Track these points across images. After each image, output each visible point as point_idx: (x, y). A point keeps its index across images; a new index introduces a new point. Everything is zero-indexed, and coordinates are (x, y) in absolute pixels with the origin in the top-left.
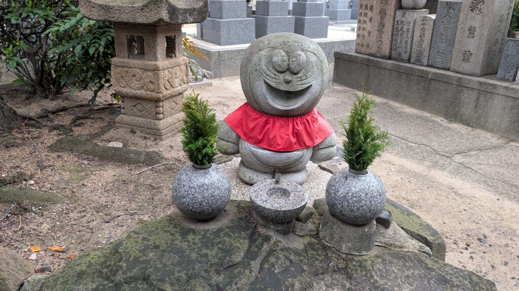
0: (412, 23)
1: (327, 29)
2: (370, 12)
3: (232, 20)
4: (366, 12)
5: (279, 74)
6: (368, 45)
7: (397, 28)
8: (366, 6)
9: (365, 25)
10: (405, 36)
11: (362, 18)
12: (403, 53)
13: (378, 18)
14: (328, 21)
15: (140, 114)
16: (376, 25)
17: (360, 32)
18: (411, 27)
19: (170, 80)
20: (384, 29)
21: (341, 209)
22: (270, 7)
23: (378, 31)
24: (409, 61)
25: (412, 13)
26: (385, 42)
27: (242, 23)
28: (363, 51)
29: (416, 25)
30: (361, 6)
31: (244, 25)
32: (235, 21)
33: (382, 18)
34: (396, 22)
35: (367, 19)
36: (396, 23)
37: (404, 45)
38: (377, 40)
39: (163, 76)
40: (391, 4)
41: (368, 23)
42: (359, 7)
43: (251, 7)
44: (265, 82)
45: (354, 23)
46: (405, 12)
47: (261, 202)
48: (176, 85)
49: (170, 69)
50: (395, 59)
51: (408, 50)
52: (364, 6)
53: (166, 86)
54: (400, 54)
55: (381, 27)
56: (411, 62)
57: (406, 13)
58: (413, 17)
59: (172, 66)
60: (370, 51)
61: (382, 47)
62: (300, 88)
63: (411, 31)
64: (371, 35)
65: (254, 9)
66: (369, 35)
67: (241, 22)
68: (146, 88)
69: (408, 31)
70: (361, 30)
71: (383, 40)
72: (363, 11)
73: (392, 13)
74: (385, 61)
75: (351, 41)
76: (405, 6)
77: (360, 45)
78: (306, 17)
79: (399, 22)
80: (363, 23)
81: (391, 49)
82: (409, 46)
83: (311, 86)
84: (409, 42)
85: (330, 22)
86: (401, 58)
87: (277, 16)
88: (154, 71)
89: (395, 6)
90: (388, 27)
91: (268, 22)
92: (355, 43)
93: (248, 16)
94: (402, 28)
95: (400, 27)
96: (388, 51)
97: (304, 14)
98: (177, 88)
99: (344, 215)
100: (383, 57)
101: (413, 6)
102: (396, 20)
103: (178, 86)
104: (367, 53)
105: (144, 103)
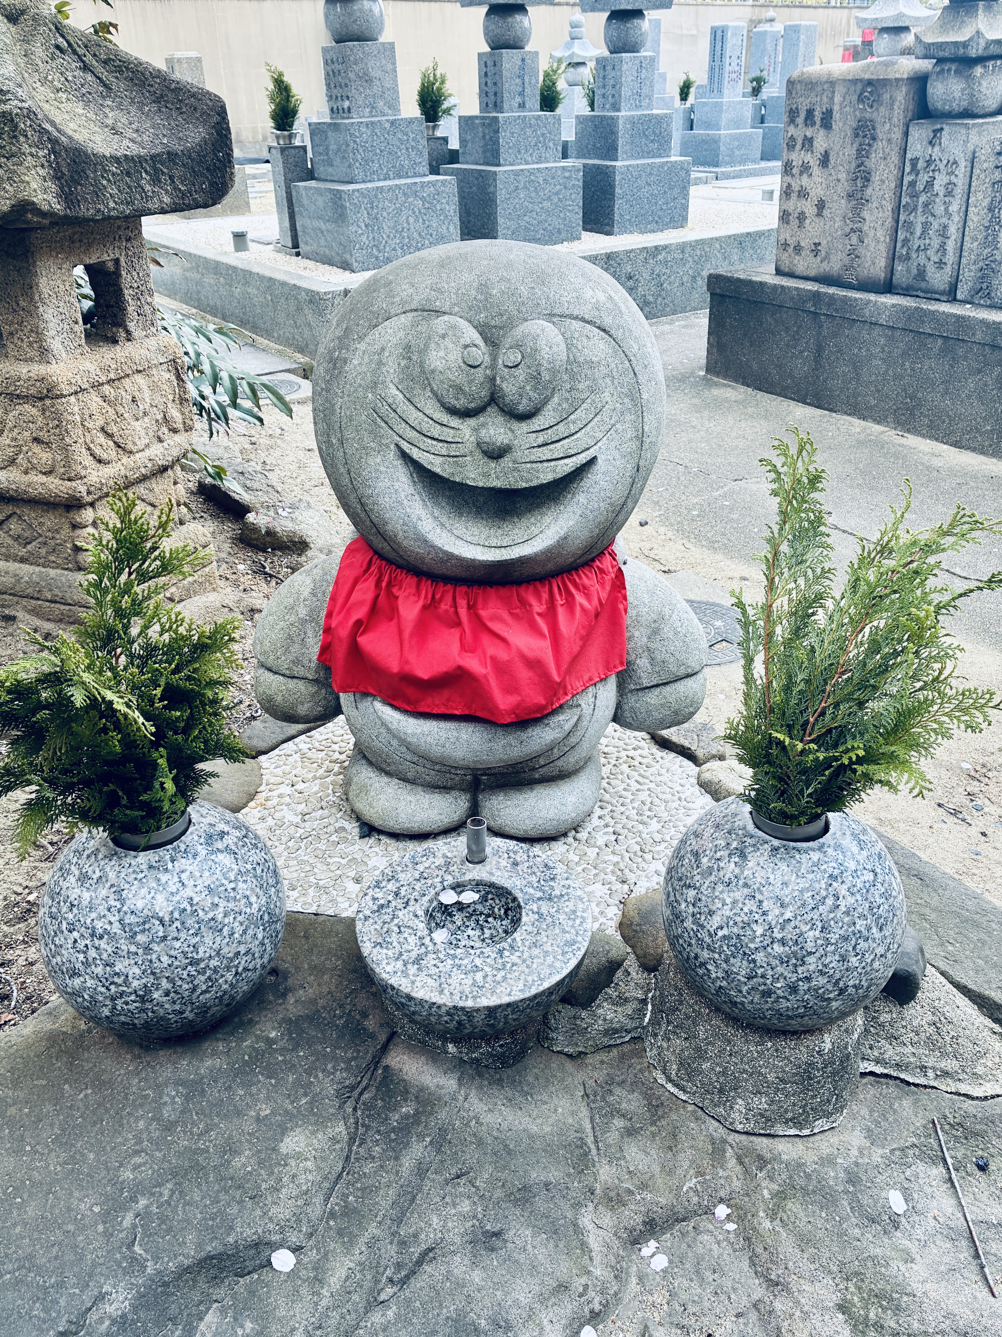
0: (962, 164)
1: (686, 196)
2: (822, 132)
3: (381, 184)
4: (809, 134)
5: (455, 422)
6: (816, 249)
7: (912, 184)
8: (810, 114)
9: (805, 180)
10: (939, 209)
11: (797, 157)
12: (931, 270)
13: (851, 151)
14: (688, 172)
15: (23, 552)
16: (843, 176)
17: (791, 205)
18: (961, 181)
19: (113, 429)
20: (869, 191)
21: (724, 984)
22: (502, 134)
23: (850, 196)
24: (951, 295)
25: (963, 131)
26: (872, 234)
27: (415, 194)
28: (800, 269)
29: (976, 171)
30: (793, 115)
31: (423, 199)
32: (390, 188)
33: (862, 154)
34: (908, 164)
35: (812, 160)
36: (907, 169)
37: (936, 242)
38: (847, 230)
39: (78, 418)
40: (892, 105)
41: (816, 170)
42: (785, 118)
43: (445, 140)
44: (405, 456)
45: (771, 172)
46: (938, 126)
47: (400, 964)
48: (141, 444)
49: (107, 389)
50: (906, 292)
51: (951, 258)
52: (803, 115)
53: (98, 451)
54: (921, 274)
55: (859, 183)
56: (959, 296)
57: (942, 129)
58: (966, 142)
59: (112, 376)
60: (825, 268)
61: (861, 251)
62: (546, 475)
63: (959, 191)
64: (826, 212)
65: (454, 144)
66: (819, 215)
67: (412, 191)
68: (25, 464)
69: (949, 194)
70: (794, 196)
71: (865, 228)
72: (798, 132)
73: (897, 135)
74: (872, 297)
75: (760, 234)
76: (939, 105)
77: (791, 250)
78: (618, 164)
79: (921, 165)
80: (801, 173)
81: (893, 258)
82: (951, 246)
83: (592, 461)
84: (953, 230)
85: (693, 175)
86: (923, 285)
87: (527, 163)
88: (41, 399)
89: (906, 110)
90: (883, 181)
91: (500, 186)
92: (773, 239)
93: (434, 170)
94: (930, 184)
95: (924, 178)
96: (882, 263)
97: (611, 151)
98: (147, 453)
99: (735, 1004)
100: (866, 286)
101: (965, 104)
102: (909, 156)
103: (147, 446)
104: (812, 273)
105: (29, 514)
